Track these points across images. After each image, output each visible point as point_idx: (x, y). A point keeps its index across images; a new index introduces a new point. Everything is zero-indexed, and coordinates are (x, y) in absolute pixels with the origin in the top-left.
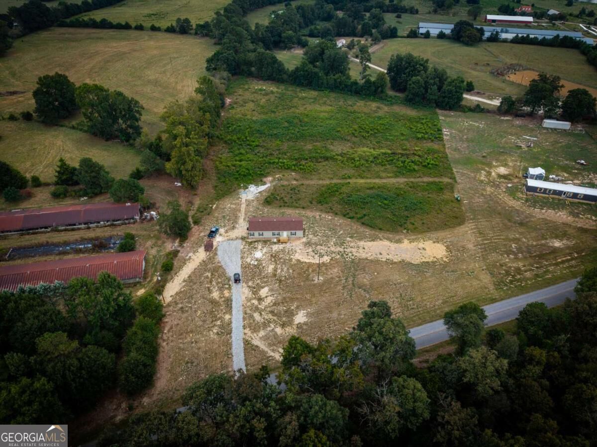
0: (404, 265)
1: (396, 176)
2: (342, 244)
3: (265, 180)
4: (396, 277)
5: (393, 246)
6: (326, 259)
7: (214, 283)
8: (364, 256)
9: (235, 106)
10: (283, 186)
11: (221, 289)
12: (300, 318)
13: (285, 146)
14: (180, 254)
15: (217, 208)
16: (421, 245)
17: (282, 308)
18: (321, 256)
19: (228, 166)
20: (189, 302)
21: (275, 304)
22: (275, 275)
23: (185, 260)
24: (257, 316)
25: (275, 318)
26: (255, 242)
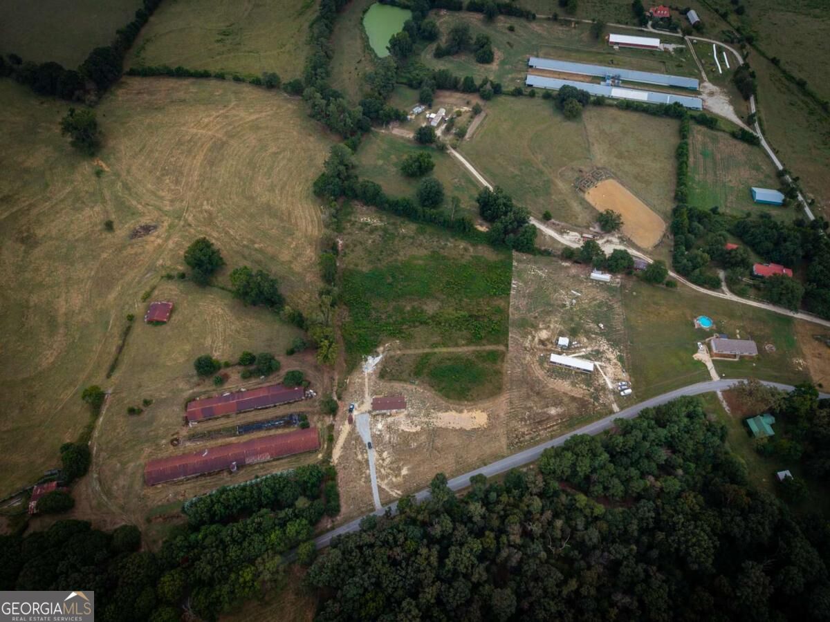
0: (461, 431)
1: (467, 345)
2: (428, 415)
4: (456, 442)
5: (458, 415)
7: (358, 449)
8: (440, 425)
9: (347, 251)
11: (362, 453)
12: (404, 472)
13: (391, 308)
14: (335, 427)
16: (474, 415)
17: (395, 466)
18: (416, 426)
19: (351, 335)
20: (347, 462)
21: (391, 463)
22: (390, 442)
23: (339, 431)
24: (382, 470)
25: (392, 472)
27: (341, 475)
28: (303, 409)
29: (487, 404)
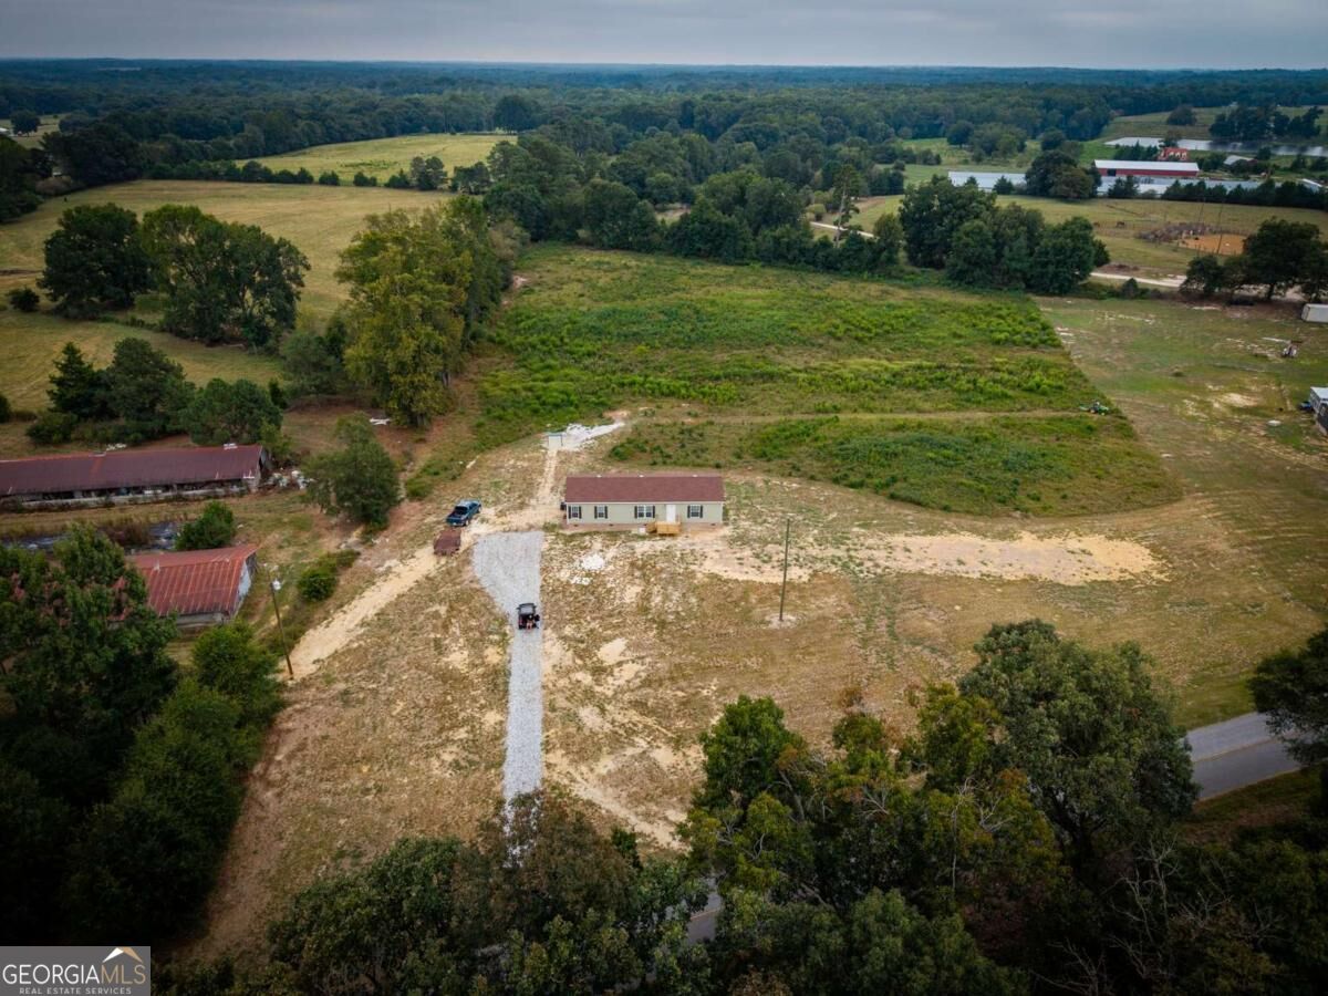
0: (1039, 588)
2: (838, 543)
3: (608, 414)
5: (993, 546)
6: (799, 574)
7: (455, 629)
8: (911, 566)
9: (537, 289)
10: (658, 425)
13: (661, 357)
14: (359, 562)
15: (478, 467)
16: (1075, 544)
18: (784, 568)
20: (372, 678)
23: (374, 575)
25: (650, 721)
26: (585, 534)
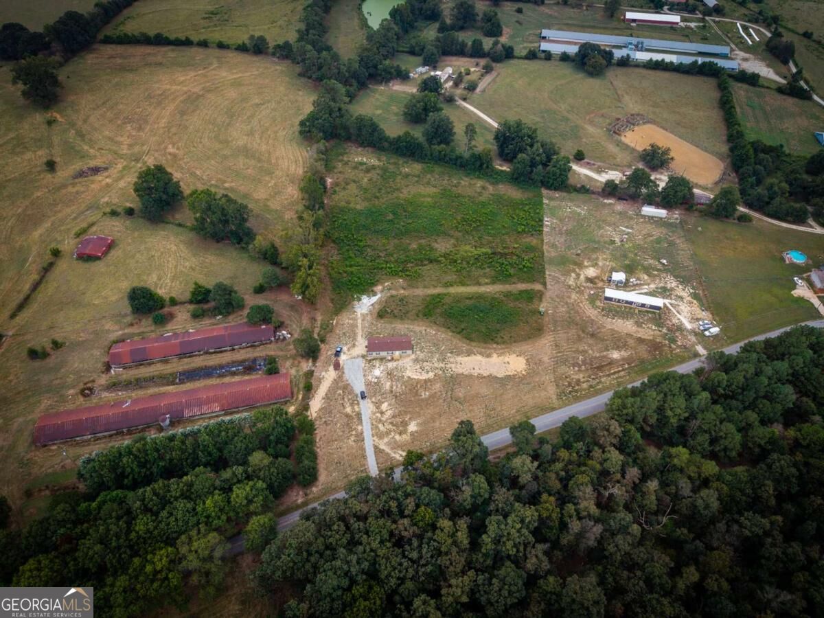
0: (491, 379)
1: (493, 283)
2: (443, 360)
3: (375, 289)
4: (485, 390)
5: (484, 360)
6: (431, 375)
7: (346, 400)
8: (460, 371)
9: (337, 189)
10: (392, 296)
11: (352, 405)
12: (413, 427)
13: (391, 246)
14: (315, 374)
15: (337, 323)
16: (507, 359)
17: (399, 420)
18: (428, 372)
19: (340, 273)
20: (330, 417)
21: (393, 417)
22: (392, 392)
23: (320, 379)
24: (380, 426)
25: (394, 428)
26: (373, 360)
27: (320, 433)
28: (272, 353)
29: (525, 347)
